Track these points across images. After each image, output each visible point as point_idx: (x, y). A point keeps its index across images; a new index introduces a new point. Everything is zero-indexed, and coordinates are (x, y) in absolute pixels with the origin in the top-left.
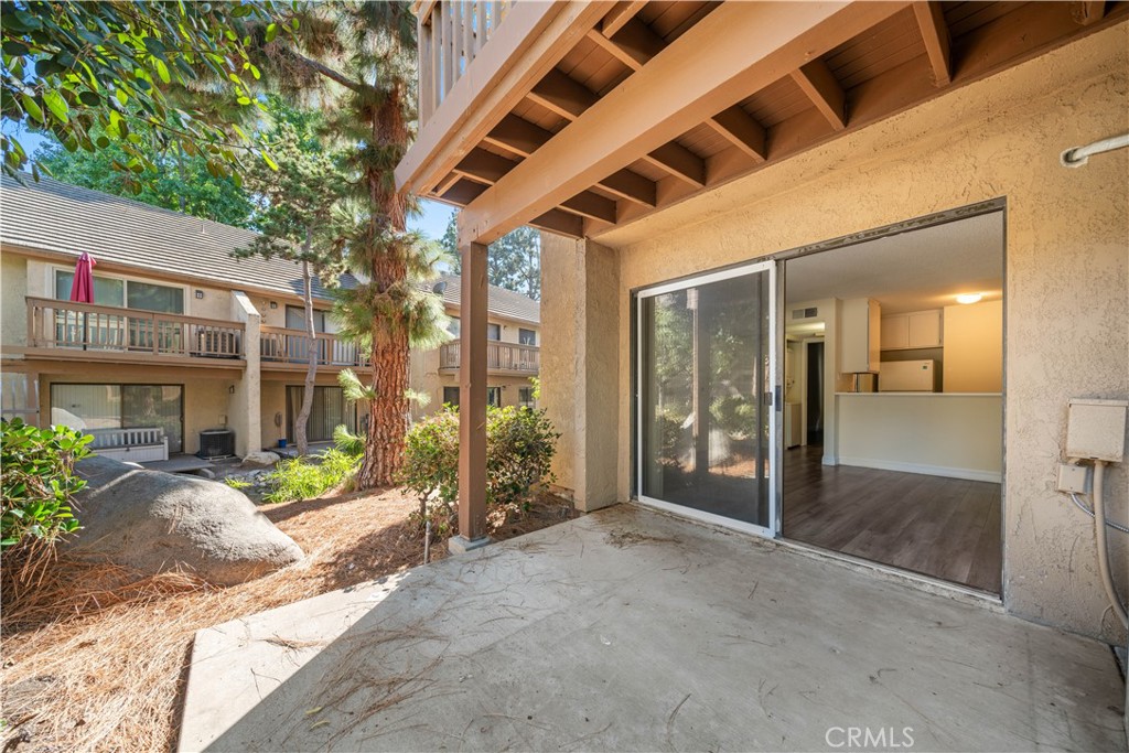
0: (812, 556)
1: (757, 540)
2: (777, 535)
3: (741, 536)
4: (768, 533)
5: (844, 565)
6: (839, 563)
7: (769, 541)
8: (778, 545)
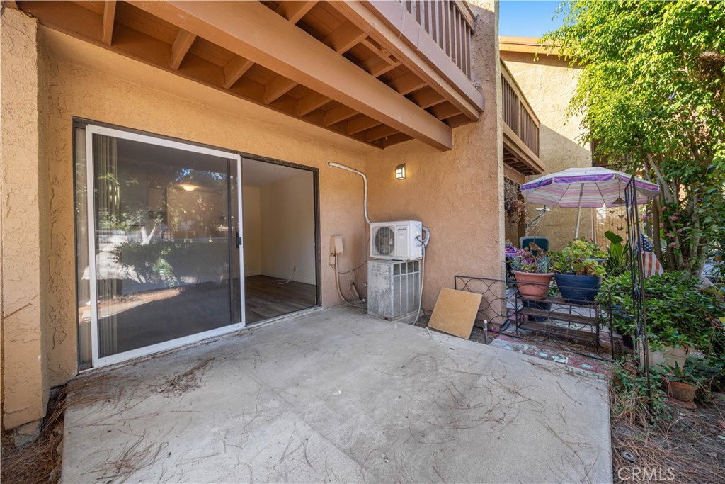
0: (267, 325)
1: (237, 333)
2: (247, 324)
3: (225, 336)
4: (241, 326)
5: (279, 321)
6: (277, 322)
7: (243, 330)
8: (249, 329)
